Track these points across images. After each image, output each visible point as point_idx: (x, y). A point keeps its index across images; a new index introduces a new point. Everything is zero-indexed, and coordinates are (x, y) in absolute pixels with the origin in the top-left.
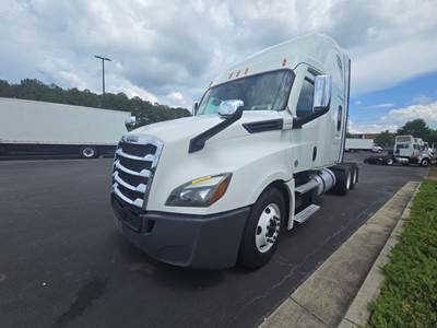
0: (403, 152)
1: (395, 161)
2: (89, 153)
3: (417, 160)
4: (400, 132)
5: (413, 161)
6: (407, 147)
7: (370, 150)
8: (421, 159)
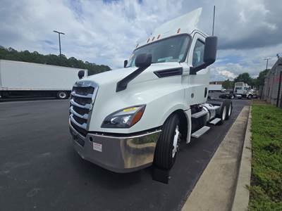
0: (239, 92)
1: (235, 97)
2: (62, 95)
3: (246, 95)
4: (236, 80)
5: (244, 96)
6: (241, 88)
7: (220, 91)
8: (248, 95)
